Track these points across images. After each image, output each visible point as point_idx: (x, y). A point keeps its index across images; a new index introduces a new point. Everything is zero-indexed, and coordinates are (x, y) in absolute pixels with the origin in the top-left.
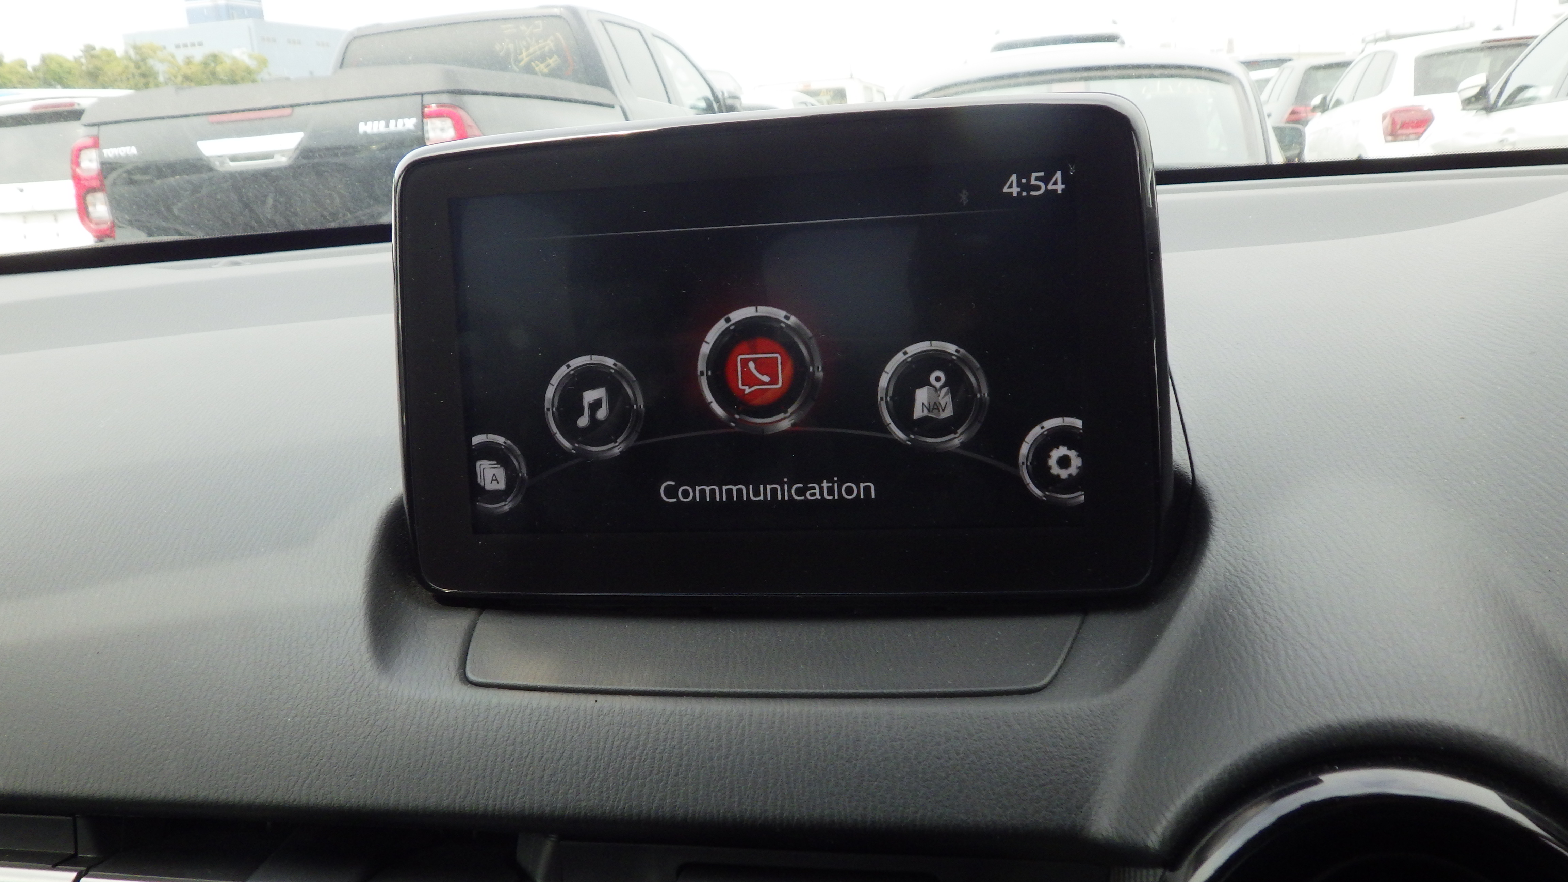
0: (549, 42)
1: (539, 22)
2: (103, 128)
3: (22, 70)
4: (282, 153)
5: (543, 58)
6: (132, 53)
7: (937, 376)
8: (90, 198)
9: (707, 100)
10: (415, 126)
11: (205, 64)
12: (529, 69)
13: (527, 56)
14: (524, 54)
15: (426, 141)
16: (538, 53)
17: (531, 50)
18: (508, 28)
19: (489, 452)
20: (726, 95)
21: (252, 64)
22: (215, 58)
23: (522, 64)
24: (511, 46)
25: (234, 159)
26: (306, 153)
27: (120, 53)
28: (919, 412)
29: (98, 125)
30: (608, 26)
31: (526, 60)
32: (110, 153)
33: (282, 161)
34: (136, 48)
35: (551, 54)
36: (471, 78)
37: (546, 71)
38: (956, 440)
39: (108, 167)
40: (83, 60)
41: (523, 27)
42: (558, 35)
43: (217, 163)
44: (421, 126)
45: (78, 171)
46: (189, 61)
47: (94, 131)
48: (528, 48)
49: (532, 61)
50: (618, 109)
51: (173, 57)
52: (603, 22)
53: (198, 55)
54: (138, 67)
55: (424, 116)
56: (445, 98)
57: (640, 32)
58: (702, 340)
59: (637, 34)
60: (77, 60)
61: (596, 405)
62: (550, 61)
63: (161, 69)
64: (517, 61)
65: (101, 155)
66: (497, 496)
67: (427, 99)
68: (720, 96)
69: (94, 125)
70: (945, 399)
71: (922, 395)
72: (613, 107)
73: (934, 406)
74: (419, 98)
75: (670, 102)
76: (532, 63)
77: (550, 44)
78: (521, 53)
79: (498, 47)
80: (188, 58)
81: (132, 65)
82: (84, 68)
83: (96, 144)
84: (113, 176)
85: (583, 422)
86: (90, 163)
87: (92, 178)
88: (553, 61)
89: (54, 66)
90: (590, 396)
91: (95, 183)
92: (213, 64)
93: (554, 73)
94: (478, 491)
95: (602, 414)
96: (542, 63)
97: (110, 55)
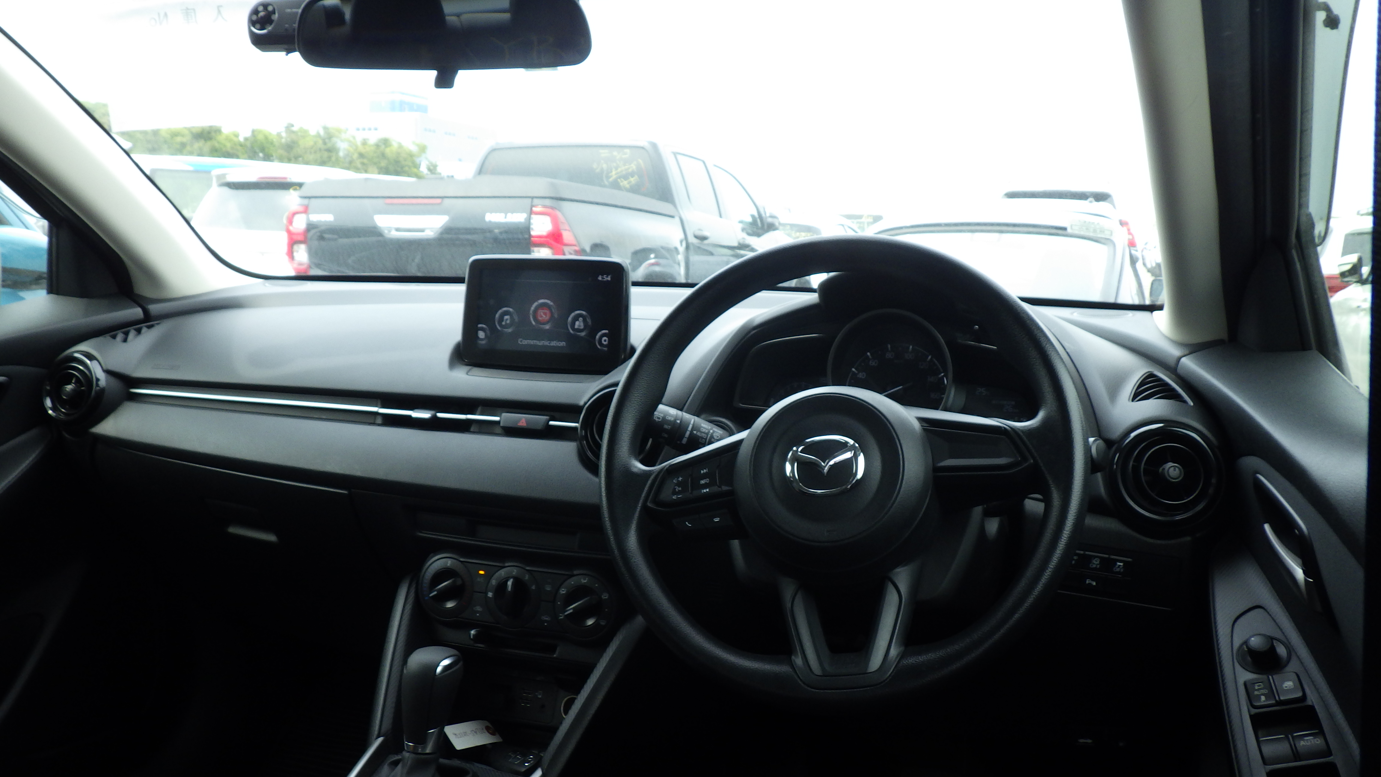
0: (632, 165)
1: (627, 151)
2: (313, 200)
3: (235, 139)
4: (431, 229)
5: (626, 177)
6: (322, 133)
7: (581, 319)
8: (295, 247)
9: (753, 216)
10: (525, 219)
11: (377, 146)
12: (615, 185)
13: (616, 174)
14: (614, 173)
15: (531, 230)
16: (624, 173)
17: (619, 170)
18: (604, 153)
19: (482, 329)
20: (768, 215)
21: (414, 149)
22: (386, 142)
23: (611, 180)
24: (605, 166)
25: (398, 230)
26: (447, 230)
27: (313, 132)
28: (576, 327)
29: (309, 198)
30: (679, 157)
31: (614, 177)
32: (316, 218)
33: (429, 234)
34: (325, 128)
35: (632, 175)
36: (568, 188)
37: (628, 186)
38: (583, 334)
39: (311, 227)
40: (284, 135)
41: (615, 153)
42: (640, 161)
43: (386, 231)
44: (529, 219)
45: (291, 228)
46: (364, 143)
47: (306, 202)
48: (616, 169)
49: (620, 177)
50: (677, 220)
51: (354, 138)
52: (675, 154)
53: (373, 139)
54: (325, 143)
55: (532, 212)
56: (548, 202)
57: (704, 163)
58: (531, 306)
59: (702, 163)
60: (279, 135)
61: (507, 320)
62: (632, 179)
63: (343, 147)
64: (608, 177)
65: (308, 219)
66: (482, 340)
67: (536, 201)
68: (763, 215)
69: (305, 197)
70: (582, 324)
71: (577, 323)
72: (672, 217)
73: (579, 326)
74: (530, 200)
75: (721, 216)
76: (619, 180)
77: (633, 167)
78: (612, 172)
79: (595, 166)
80: (364, 140)
81: (320, 142)
82: (283, 140)
83: (306, 210)
84: (313, 232)
85: (504, 323)
86: (300, 224)
87: (298, 234)
88: (633, 180)
89: (260, 137)
90: (506, 317)
91: (300, 238)
92: (383, 147)
93: (635, 190)
94: (478, 338)
95: (508, 322)
96: (625, 180)
97: (305, 133)
